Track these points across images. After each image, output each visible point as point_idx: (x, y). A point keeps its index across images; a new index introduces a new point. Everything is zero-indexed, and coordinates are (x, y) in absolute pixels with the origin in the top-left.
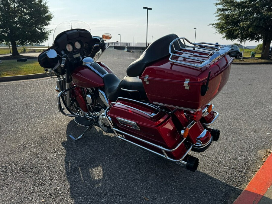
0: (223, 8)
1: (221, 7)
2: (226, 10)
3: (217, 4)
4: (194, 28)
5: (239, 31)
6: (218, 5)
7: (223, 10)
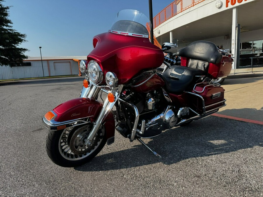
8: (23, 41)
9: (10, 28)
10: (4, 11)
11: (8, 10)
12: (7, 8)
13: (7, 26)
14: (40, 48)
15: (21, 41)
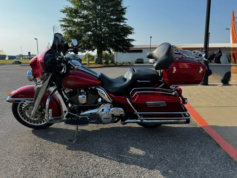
0: (65, 24)
1: (63, 23)
2: (68, 26)
3: (60, 21)
4: (35, 39)
5: (82, 44)
6: (62, 22)
7: (65, 26)
8: (132, 33)
9: (125, 24)
10: (124, 10)
11: (126, 10)
12: (126, 8)
13: (123, 22)
14: (151, 37)
15: (131, 33)
